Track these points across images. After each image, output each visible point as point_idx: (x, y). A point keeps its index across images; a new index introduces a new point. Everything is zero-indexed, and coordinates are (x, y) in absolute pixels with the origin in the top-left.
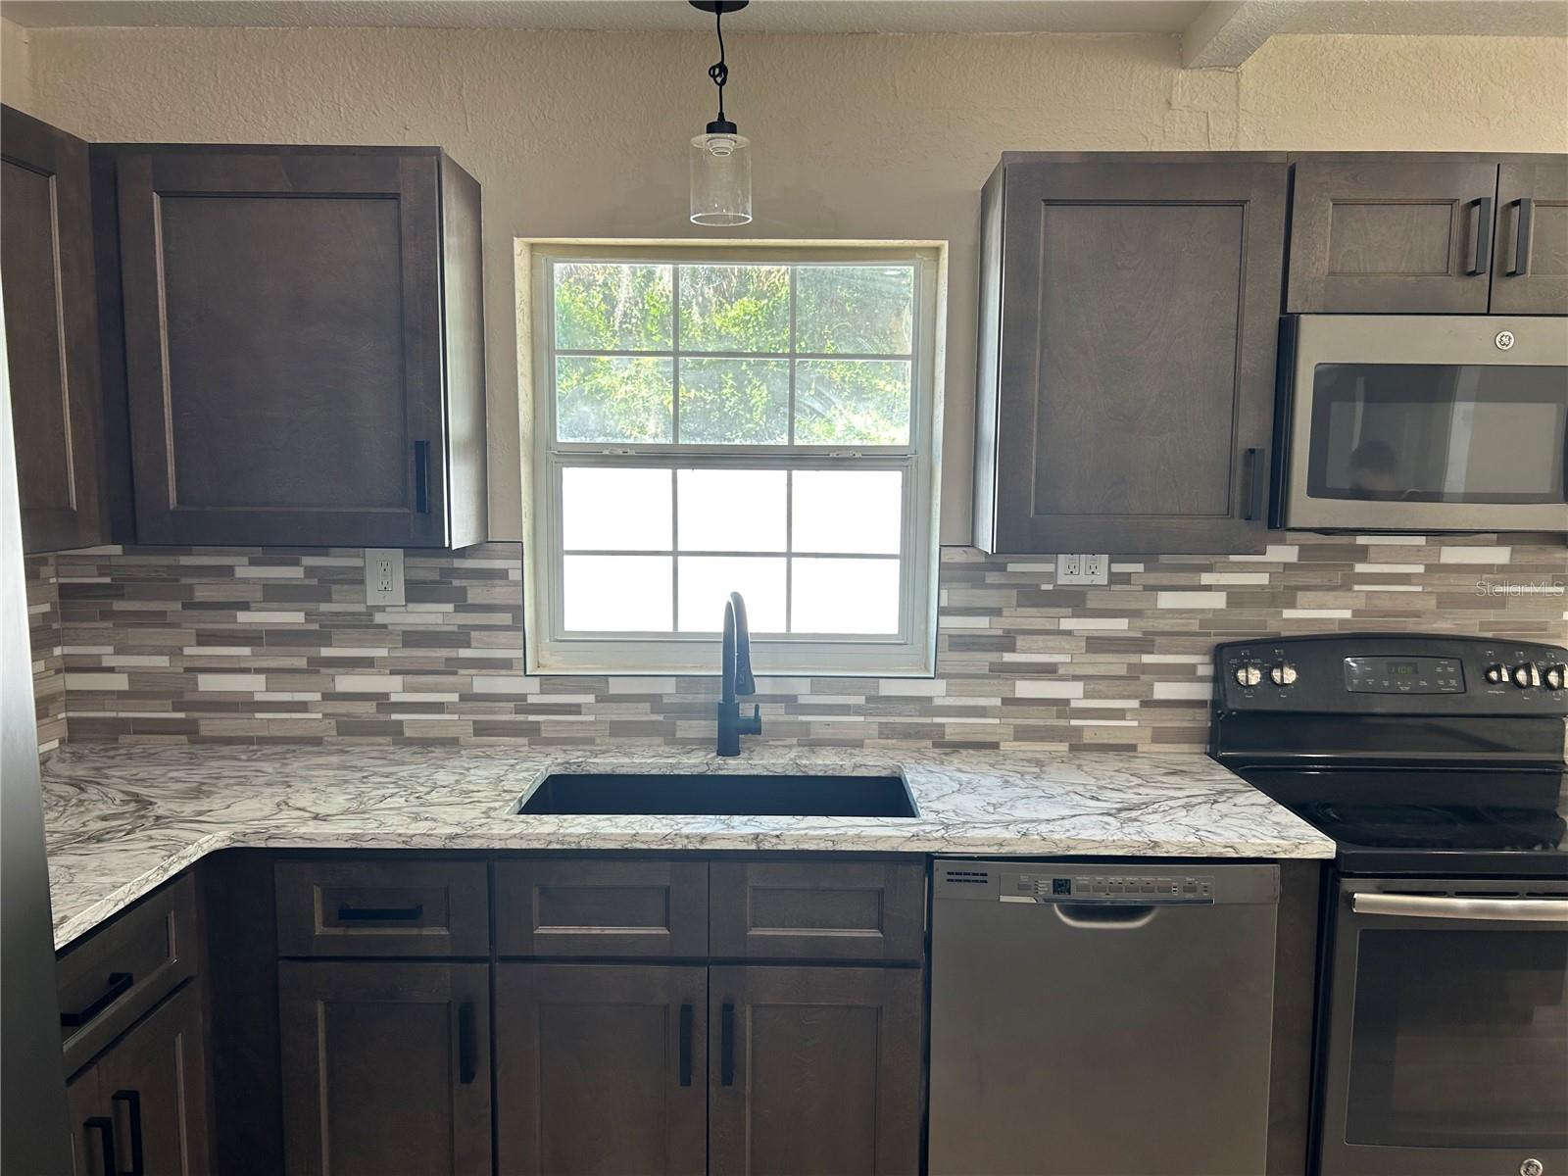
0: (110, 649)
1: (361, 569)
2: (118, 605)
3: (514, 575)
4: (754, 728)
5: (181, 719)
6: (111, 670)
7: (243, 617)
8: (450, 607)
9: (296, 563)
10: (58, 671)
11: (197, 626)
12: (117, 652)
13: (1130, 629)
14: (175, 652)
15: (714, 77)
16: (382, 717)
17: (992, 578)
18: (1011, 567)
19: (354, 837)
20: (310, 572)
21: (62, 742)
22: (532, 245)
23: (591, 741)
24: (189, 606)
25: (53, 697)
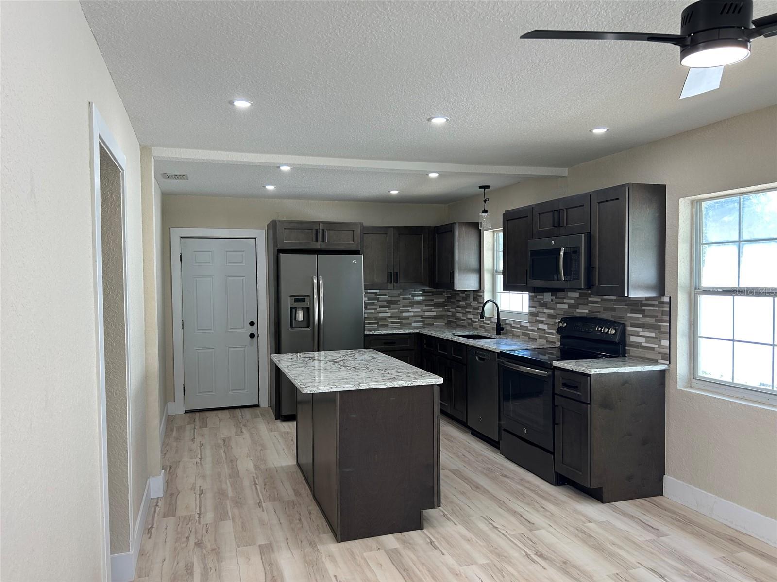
1: (470, 294)
2: (451, 300)
3: (483, 296)
4: (502, 329)
5: (455, 321)
6: (449, 312)
7: (461, 303)
8: (477, 302)
10: (446, 311)
13: (554, 313)
15: (484, 203)
17: (535, 299)
18: (538, 297)
20: (466, 295)
21: (446, 323)
23: (490, 331)
24: (456, 301)
25: (444, 315)
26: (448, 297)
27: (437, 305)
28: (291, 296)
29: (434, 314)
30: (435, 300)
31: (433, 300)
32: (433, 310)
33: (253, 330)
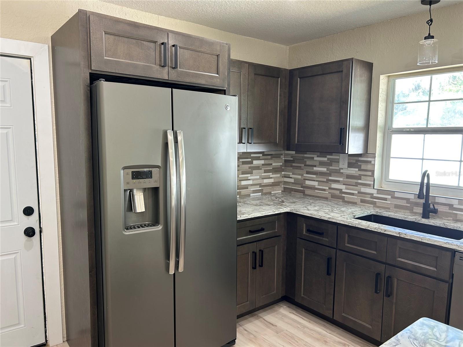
0: (291, 173)
1: (339, 159)
2: (294, 164)
3: (373, 162)
5: (302, 190)
6: (291, 178)
7: (315, 169)
8: (357, 170)
9: (326, 157)
10: (283, 177)
11: (307, 170)
12: (293, 174)
14: (302, 175)
15: (428, 23)
16: (340, 195)
19: (311, 214)
20: (328, 159)
21: (282, 191)
22: (389, 76)
23: (389, 208)
24: (305, 165)
25: (281, 182)
26: (286, 161)
27: (276, 170)
28: (125, 168)
29: (272, 180)
30: (273, 164)
31: (271, 164)
32: (271, 176)
33: (32, 221)
